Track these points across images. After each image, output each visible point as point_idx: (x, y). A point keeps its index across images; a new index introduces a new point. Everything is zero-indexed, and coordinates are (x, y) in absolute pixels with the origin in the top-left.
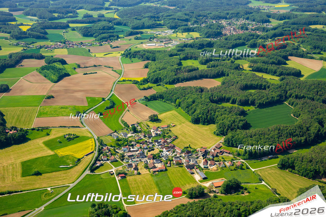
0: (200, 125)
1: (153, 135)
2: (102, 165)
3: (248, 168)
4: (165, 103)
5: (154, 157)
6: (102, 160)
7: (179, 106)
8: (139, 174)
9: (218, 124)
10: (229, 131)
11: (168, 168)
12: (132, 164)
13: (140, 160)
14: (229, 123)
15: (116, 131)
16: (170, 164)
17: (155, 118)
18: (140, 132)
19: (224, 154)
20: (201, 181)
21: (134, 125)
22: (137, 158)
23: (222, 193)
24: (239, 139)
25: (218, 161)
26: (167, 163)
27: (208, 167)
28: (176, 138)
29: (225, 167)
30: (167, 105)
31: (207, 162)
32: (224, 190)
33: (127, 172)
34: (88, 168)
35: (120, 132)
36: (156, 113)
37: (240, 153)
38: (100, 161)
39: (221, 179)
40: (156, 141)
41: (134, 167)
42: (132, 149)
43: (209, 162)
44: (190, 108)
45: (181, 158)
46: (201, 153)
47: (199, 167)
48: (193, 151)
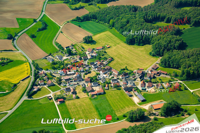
0: (135, 46)
1: (89, 57)
2: (39, 90)
3: (187, 89)
4: (98, 24)
5: (91, 80)
6: (39, 84)
7: (113, 26)
8: (78, 98)
9: (154, 44)
10: (165, 51)
11: (106, 91)
12: (69, 88)
13: (78, 84)
14: (165, 43)
15: (50, 54)
16: (108, 86)
17: (90, 39)
18: (75, 54)
19: (161, 75)
20: (140, 104)
21: (69, 47)
22: (75, 81)
23: (162, 116)
24: (176, 60)
25: (156, 83)
26: (105, 86)
27: (145, 89)
28: (112, 59)
29: (163, 88)
30: (101, 25)
31: (145, 84)
32: (165, 113)
33: (65, 96)
34: (26, 94)
35: (55, 55)
36: (90, 34)
37: (178, 74)
38: (37, 85)
39: (159, 101)
40: (92, 63)
41: (72, 91)
42: (68, 73)
43: (147, 84)
44: (124, 28)
45: (119, 81)
46: (137, 74)
47: (137, 89)
48: (130, 73)
